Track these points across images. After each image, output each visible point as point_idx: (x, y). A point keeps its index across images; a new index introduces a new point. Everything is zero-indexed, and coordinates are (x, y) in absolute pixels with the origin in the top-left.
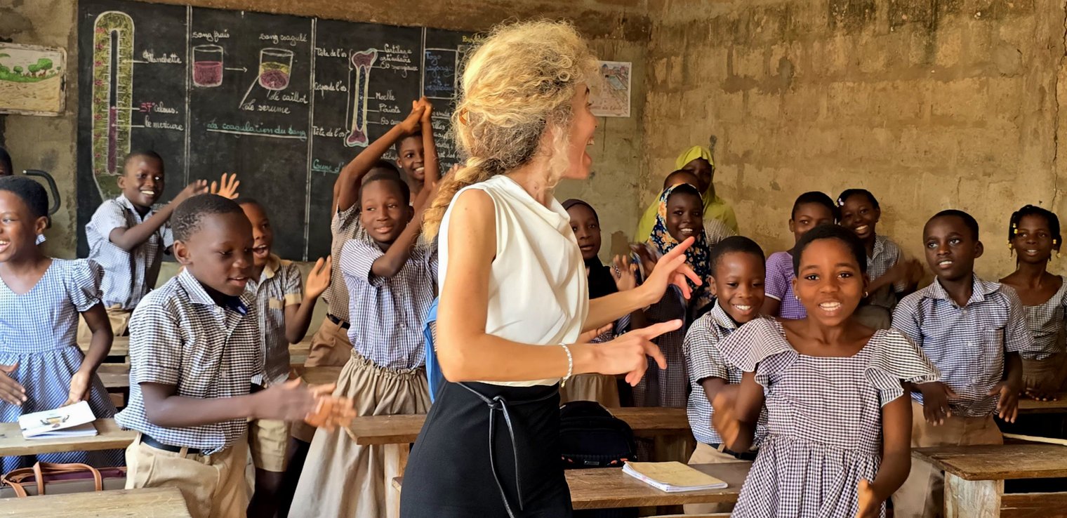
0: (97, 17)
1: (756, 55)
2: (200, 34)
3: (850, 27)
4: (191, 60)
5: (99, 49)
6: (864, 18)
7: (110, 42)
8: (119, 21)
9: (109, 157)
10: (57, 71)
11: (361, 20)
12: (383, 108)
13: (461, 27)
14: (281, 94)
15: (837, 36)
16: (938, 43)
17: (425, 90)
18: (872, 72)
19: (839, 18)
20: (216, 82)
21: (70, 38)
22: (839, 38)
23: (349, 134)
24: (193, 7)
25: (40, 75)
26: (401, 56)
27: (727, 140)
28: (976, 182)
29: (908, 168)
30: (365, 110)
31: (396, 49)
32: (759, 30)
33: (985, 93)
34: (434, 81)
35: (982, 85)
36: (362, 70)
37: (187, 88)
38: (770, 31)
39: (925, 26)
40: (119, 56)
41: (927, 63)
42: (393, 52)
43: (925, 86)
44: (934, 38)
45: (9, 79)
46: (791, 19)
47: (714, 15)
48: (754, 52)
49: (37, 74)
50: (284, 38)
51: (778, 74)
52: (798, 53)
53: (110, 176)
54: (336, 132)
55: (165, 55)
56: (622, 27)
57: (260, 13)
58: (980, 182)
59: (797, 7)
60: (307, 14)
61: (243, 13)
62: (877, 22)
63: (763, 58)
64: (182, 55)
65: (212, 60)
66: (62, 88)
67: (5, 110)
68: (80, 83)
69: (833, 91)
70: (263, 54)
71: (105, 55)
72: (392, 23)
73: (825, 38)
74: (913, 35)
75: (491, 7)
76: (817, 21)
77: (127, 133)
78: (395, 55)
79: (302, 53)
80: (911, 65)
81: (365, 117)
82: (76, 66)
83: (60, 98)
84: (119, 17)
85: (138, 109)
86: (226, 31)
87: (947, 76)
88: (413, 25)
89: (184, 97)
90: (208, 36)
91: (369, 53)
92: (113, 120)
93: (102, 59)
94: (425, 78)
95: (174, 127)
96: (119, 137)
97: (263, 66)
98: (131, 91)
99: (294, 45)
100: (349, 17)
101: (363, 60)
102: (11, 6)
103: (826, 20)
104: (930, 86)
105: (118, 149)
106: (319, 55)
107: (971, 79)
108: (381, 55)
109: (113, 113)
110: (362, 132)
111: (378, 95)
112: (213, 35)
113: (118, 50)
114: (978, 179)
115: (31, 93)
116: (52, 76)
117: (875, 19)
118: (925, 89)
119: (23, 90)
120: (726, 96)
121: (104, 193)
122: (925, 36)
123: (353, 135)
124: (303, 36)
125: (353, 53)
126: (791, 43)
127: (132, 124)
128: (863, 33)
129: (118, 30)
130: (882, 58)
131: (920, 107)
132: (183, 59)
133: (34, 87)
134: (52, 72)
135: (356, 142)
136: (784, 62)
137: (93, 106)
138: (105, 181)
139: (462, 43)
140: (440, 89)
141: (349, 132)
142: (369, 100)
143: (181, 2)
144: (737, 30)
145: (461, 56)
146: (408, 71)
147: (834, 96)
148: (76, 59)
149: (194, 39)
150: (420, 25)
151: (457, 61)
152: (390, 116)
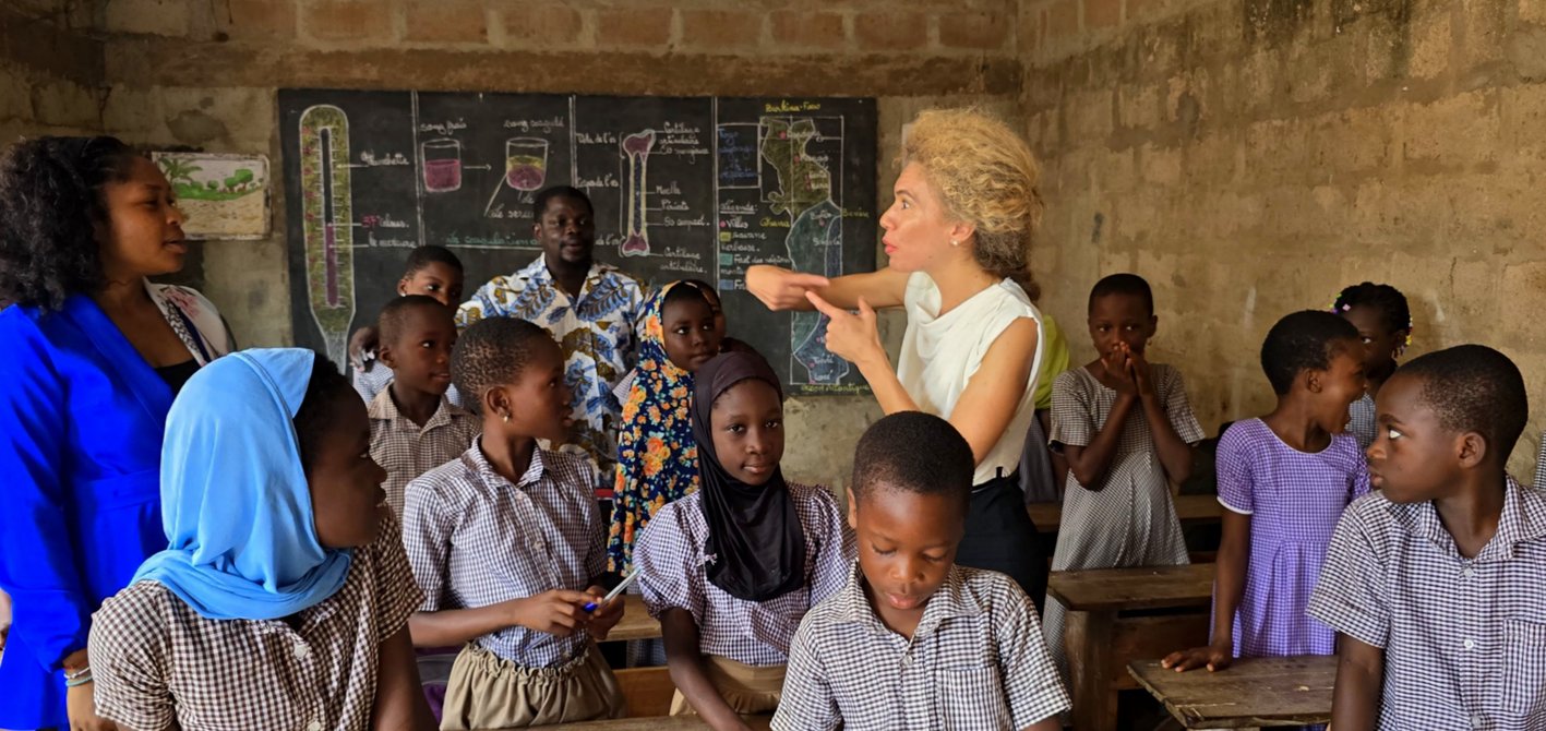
0: (301, 113)
1: (1148, 94)
2: (430, 126)
3: (1275, 35)
4: (421, 159)
5: (307, 153)
6: (1296, 19)
7: (320, 145)
8: (329, 117)
9: (329, 286)
10: (259, 184)
11: (633, 94)
12: (666, 205)
13: (762, 94)
15: (1256, 52)
16: (1412, 41)
17: (719, 179)
18: (1308, 100)
19: (1259, 24)
20: (453, 185)
21: (272, 141)
22: (1260, 55)
23: (624, 241)
24: (420, 93)
25: (240, 190)
26: (686, 136)
27: (1116, 218)
28: (1481, 265)
29: (1368, 246)
30: (643, 209)
31: (679, 128)
32: (1151, 58)
33: (1495, 114)
34: (731, 166)
35: (1489, 102)
36: (637, 158)
37: (418, 194)
38: (1166, 58)
39: (1390, 18)
40: (332, 160)
41: (1395, 76)
42: (676, 132)
43: (1391, 113)
44: (1406, 35)
45: (204, 197)
46: (1192, 37)
47: (1094, 45)
48: (1145, 91)
49: (236, 189)
50: (535, 124)
51: (1173, 118)
52: (1204, 84)
53: (331, 310)
54: (608, 238)
55: (388, 155)
56: (982, 76)
57: (504, 94)
58: (1489, 264)
59: (1200, 17)
60: (562, 90)
61: (481, 96)
62: (1315, 22)
63: (1157, 98)
64: (408, 154)
65: (447, 158)
66: (267, 204)
67: (201, 235)
68: (287, 198)
69: (1253, 136)
70: (511, 147)
71: (315, 161)
72: (673, 94)
73: (1241, 56)
74: (1371, 35)
75: (802, 63)
76: (1229, 34)
77: (348, 255)
78: (678, 136)
79: (559, 142)
80: (1370, 82)
81: (643, 217)
82: (280, 176)
83: (265, 214)
84: (329, 112)
85: (359, 225)
86: (461, 120)
87: (1428, 93)
88: (699, 95)
89: (416, 206)
90: (439, 127)
91: (644, 136)
92: (330, 241)
93: (312, 167)
94: (719, 164)
95: (405, 244)
96: (339, 260)
97: (512, 161)
98: (349, 203)
99: (548, 132)
100: (617, 90)
101: (638, 145)
102: (199, 108)
103: (1240, 31)
104: (1400, 113)
105: (338, 275)
106: (581, 141)
107: (1469, 94)
108: (660, 136)
109: (330, 232)
110: (642, 237)
111: (659, 188)
112: (445, 126)
113: (331, 154)
114: (1484, 260)
115: (230, 212)
116: (253, 190)
117: (1312, 17)
118: (1392, 118)
119: (220, 210)
120: (1112, 157)
121: (325, 330)
122: (1390, 33)
123: (630, 242)
124: (559, 119)
125: (623, 137)
126: (1193, 72)
127: (355, 243)
128: (1295, 43)
129: (329, 128)
130: (1324, 77)
131: (1386, 148)
132: (410, 159)
133: (233, 205)
134: (253, 185)
135: (634, 251)
136: (1185, 99)
137: (305, 224)
138: (324, 315)
139: (765, 114)
140: (740, 175)
141: (624, 237)
142: (647, 196)
143: (404, 87)
144: (1123, 63)
145: (764, 131)
146: (696, 155)
147: (1255, 143)
148: (280, 167)
149: (423, 132)
150: (709, 94)
151: (760, 138)
152: (676, 215)
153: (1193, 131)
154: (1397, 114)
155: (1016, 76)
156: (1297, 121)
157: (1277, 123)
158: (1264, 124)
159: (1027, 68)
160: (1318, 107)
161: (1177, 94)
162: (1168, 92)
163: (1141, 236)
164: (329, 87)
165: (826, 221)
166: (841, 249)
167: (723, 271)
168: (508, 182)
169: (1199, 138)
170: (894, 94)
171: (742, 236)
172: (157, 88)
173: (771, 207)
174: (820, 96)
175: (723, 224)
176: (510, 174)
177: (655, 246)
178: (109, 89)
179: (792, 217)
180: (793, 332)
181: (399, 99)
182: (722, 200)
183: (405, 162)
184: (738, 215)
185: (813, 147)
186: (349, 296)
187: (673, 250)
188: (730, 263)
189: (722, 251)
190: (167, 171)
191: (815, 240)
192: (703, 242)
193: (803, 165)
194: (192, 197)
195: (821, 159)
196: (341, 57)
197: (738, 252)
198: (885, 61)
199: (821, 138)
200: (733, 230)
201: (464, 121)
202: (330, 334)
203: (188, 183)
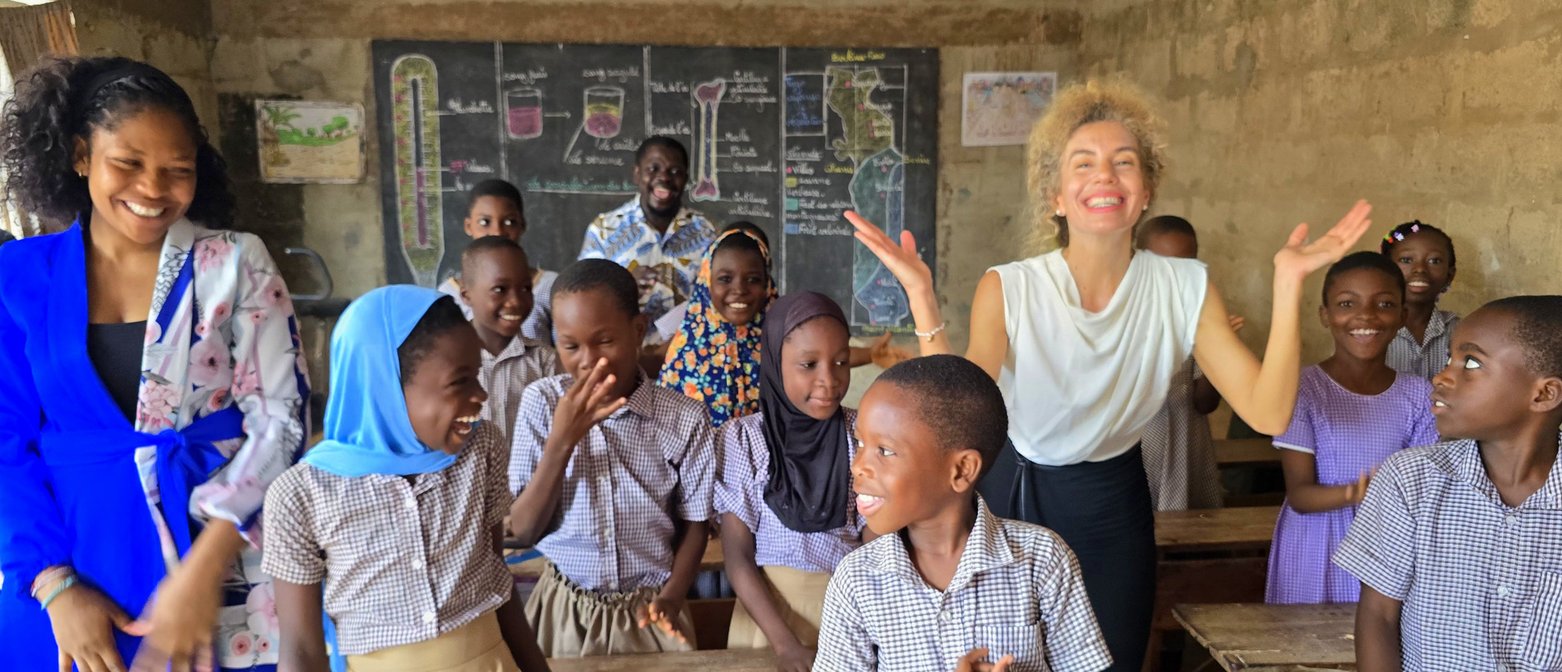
0: (392, 64)
1: (1206, 43)
2: (513, 76)
4: (504, 107)
7: (410, 93)
8: (418, 67)
9: (419, 228)
10: (354, 131)
11: (705, 45)
12: (736, 152)
13: (829, 44)
14: (612, 141)
17: (786, 127)
18: (1367, 49)
20: (535, 132)
21: (366, 90)
24: (505, 44)
25: (336, 136)
26: (755, 85)
28: (1539, 215)
29: (1423, 195)
30: (714, 155)
31: (748, 77)
32: (1210, 8)
35: (1553, 50)
36: (709, 107)
37: (502, 141)
38: (1225, 7)
40: (421, 108)
41: (1457, 25)
42: (747, 81)
43: (1452, 61)
45: (304, 142)
48: (1203, 41)
49: (333, 135)
50: (612, 73)
51: (1231, 67)
53: (421, 250)
55: (474, 103)
56: (1042, 27)
57: (583, 45)
58: (1547, 214)
60: (637, 40)
61: (561, 47)
63: (1215, 48)
64: (493, 102)
65: (528, 106)
66: (362, 150)
67: (301, 179)
68: (380, 144)
69: (1310, 85)
70: (589, 95)
71: (406, 108)
72: (743, 44)
73: (1299, 7)
75: (867, 14)
77: (436, 199)
78: (747, 85)
79: (634, 90)
81: (713, 163)
82: (374, 123)
83: (360, 159)
84: (419, 62)
85: (446, 170)
86: (543, 69)
87: (1490, 41)
88: (769, 45)
89: (500, 152)
90: (521, 77)
91: (715, 85)
92: (420, 184)
93: (403, 114)
94: (786, 112)
96: (429, 204)
97: (590, 110)
98: (438, 148)
99: (624, 81)
100: (689, 41)
101: (709, 94)
102: (298, 58)
105: (428, 217)
106: (655, 90)
107: (1533, 42)
108: (730, 85)
109: (420, 177)
110: (712, 183)
111: (729, 136)
112: (528, 76)
113: (421, 102)
114: (1544, 210)
115: (328, 157)
116: (349, 136)
118: (1452, 67)
119: (319, 155)
120: (1170, 105)
121: (416, 268)
123: (701, 187)
124: (634, 69)
125: (695, 86)
127: (443, 187)
129: (419, 77)
130: (1384, 26)
131: (1444, 98)
132: (495, 107)
133: (331, 150)
134: (349, 131)
135: (704, 196)
136: (1243, 49)
137: (397, 169)
138: (417, 255)
139: (830, 62)
140: (807, 123)
141: (694, 183)
142: (718, 144)
143: (488, 38)
144: (1181, 13)
145: (830, 79)
146: (765, 104)
147: (1312, 92)
148: (374, 115)
149: (506, 82)
150: (775, 44)
151: (825, 86)
152: (744, 161)
153: (1249, 80)
154: (1457, 63)
155: (1076, 25)
156: (1355, 70)
157: (1335, 72)
158: (1322, 73)
159: (1087, 19)
160: (1377, 56)
161: (1235, 43)
162: (1226, 41)
163: (1195, 184)
164: (419, 37)
165: (889, 167)
166: (902, 194)
167: (790, 216)
168: (587, 129)
169: (1256, 88)
170: (955, 42)
171: (808, 181)
172: (259, 40)
173: (836, 154)
174: (884, 45)
175: (790, 171)
176: (589, 122)
177: (725, 191)
178: (216, 41)
179: (856, 164)
180: (855, 275)
181: (484, 49)
182: (789, 147)
183: (490, 110)
184: (804, 162)
185: (878, 96)
186: (437, 237)
187: (742, 195)
188: (794, 207)
189: (789, 197)
190: (270, 118)
191: (879, 187)
192: (770, 188)
193: (867, 113)
194: (291, 142)
195: (884, 107)
196: (429, 11)
197: (803, 197)
198: (948, 11)
199: (885, 87)
200: (799, 176)
201: (546, 71)
202: (421, 273)
203: (288, 129)
